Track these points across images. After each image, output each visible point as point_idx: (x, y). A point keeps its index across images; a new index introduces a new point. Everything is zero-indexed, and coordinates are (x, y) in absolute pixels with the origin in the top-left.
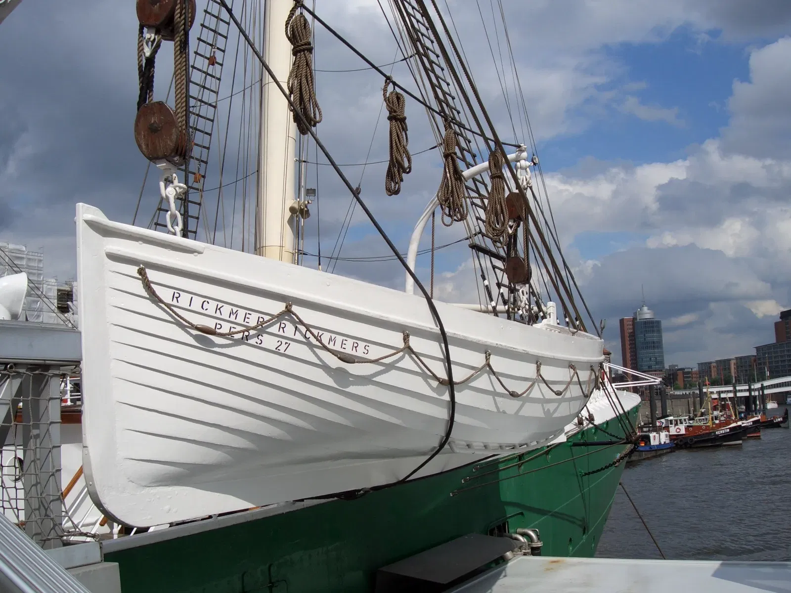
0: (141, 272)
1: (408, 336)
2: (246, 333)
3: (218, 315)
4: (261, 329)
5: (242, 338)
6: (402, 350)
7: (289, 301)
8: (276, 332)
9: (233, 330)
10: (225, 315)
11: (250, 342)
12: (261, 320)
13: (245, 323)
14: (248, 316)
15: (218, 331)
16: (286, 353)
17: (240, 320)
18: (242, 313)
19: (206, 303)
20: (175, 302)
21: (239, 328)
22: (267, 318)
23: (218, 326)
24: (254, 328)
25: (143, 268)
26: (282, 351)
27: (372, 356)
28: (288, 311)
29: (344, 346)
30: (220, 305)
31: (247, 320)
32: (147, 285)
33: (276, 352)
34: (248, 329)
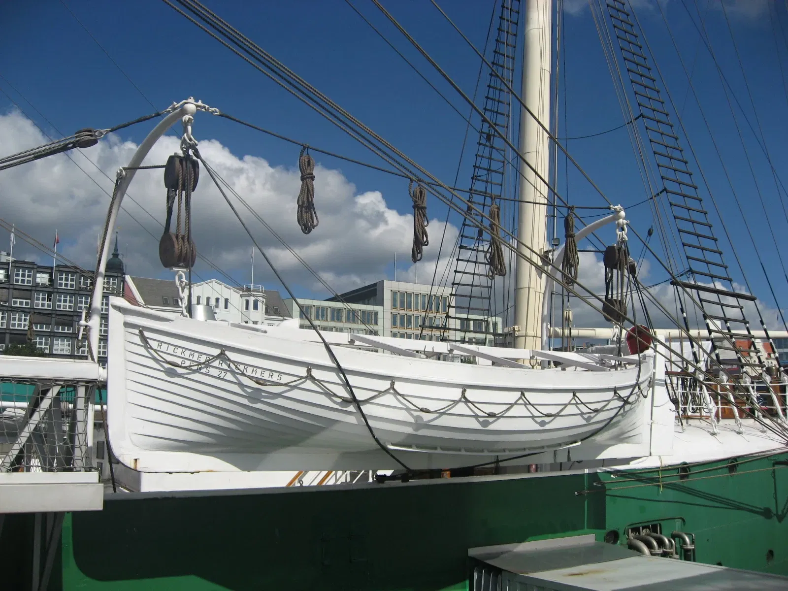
0: (141, 332)
1: (310, 369)
2: (200, 366)
3: (183, 356)
4: (207, 364)
5: (197, 369)
6: (304, 378)
7: (223, 348)
8: (217, 366)
9: (192, 364)
10: (187, 356)
11: (202, 371)
12: (208, 359)
13: (198, 361)
14: (200, 356)
15: (183, 365)
16: (225, 378)
17: (195, 359)
18: (196, 355)
19: (176, 349)
20: (159, 349)
21: (195, 364)
22: (211, 358)
23: (183, 362)
24: (203, 363)
25: (142, 330)
26: (222, 377)
27: (283, 381)
28: (222, 353)
29: (262, 375)
30: (184, 350)
31: (199, 359)
32: (144, 339)
33: (219, 378)
34: (200, 364)
